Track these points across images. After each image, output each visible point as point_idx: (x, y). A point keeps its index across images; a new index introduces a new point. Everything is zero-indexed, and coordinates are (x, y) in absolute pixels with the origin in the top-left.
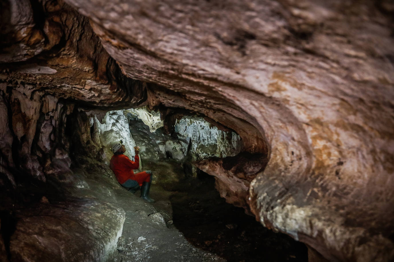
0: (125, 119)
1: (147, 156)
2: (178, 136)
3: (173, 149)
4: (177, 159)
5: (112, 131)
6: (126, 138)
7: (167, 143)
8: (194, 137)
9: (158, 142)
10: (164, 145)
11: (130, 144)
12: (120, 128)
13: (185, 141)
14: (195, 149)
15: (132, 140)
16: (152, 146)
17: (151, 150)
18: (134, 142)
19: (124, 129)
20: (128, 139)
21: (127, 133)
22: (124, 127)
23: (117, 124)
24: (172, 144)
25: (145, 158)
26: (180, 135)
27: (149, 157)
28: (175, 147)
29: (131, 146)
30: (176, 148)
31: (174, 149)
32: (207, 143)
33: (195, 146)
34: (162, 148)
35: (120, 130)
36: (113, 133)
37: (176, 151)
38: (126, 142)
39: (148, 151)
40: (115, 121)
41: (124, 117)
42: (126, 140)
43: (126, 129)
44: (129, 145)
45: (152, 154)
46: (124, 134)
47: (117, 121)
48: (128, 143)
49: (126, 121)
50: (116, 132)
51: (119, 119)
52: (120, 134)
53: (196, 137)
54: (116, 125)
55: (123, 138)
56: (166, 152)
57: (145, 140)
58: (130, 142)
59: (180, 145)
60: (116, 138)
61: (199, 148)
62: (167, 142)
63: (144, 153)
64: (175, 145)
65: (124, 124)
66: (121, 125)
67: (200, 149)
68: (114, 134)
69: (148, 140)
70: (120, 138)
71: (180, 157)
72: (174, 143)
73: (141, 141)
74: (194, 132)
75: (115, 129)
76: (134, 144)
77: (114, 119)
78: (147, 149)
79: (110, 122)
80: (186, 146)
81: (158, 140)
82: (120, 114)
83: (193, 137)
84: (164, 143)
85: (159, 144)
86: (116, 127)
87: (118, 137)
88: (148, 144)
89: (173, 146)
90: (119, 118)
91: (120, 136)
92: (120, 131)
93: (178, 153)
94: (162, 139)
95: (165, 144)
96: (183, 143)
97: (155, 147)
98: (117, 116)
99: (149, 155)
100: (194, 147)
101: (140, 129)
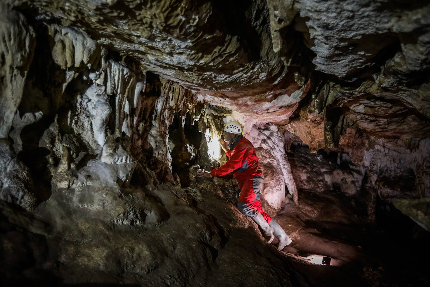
0: (280, 137)
1: (308, 186)
2: (350, 166)
3: (342, 180)
4: (347, 193)
5: (260, 148)
6: (278, 159)
7: (335, 173)
8: (373, 166)
9: (323, 170)
10: (330, 174)
11: (284, 168)
12: (271, 146)
13: (359, 172)
14: (373, 183)
15: (286, 163)
16: (315, 174)
17: (314, 178)
18: (290, 165)
19: (276, 147)
20: (281, 161)
21: (281, 153)
22: (278, 146)
23: (269, 141)
24: (341, 174)
25: (306, 187)
26: (353, 165)
27: (311, 186)
28: (345, 178)
29: (284, 169)
30: (347, 180)
31: (344, 180)
32: (393, 175)
33: (374, 178)
34: (328, 178)
35: (271, 148)
36: (262, 151)
37: (346, 183)
38: (278, 164)
39: (309, 180)
40: (265, 138)
41: (279, 134)
42: (279, 162)
43: (280, 148)
44: (282, 168)
45: (315, 184)
46: (276, 153)
47: (269, 138)
48: (282, 166)
49: (280, 139)
50: (266, 150)
51: (271, 136)
52: (271, 153)
53: (376, 166)
54: (267, 143)
55: (275, 159)
56: (333, 183)
57: (306, 166)
58: (284, 165)
59: (351, 176)
60: (265, 157)
61: (380, 181)
62: (335, 171)
63: (304, 182)
64: (344, 175)
65: (277, 142)
66: (274, 143)
67: (382, 183)
68: (262, 153)
69: (310, 167)
70: (270, 158)
71: (352, 191)
72: (343, 173)
73: (301, 167)
74: (373, 160)
75: (264, 146)
76: (289, 168)
77: (265, 135)
78: (308, 177)
79: (259, 138)
80: (360, 178)
81: (324, 168)
82: (273, 130)
83: (371, 166)
84: (330, 173)
85: (325, 173)
86: (267, 144)
87: (268, 156)
88: (311, 171)
89: (342, 177)
90: (272, 134)
91: (271, 156)
92: (271, 150)
93: (349, 185)
94: (328, 167)
95: (332, 174)
96: (356, 175)
97: (319, 176)
98: (270, 132)
99: (310, 184)
100: (372, 180)
101: (302, 155)
